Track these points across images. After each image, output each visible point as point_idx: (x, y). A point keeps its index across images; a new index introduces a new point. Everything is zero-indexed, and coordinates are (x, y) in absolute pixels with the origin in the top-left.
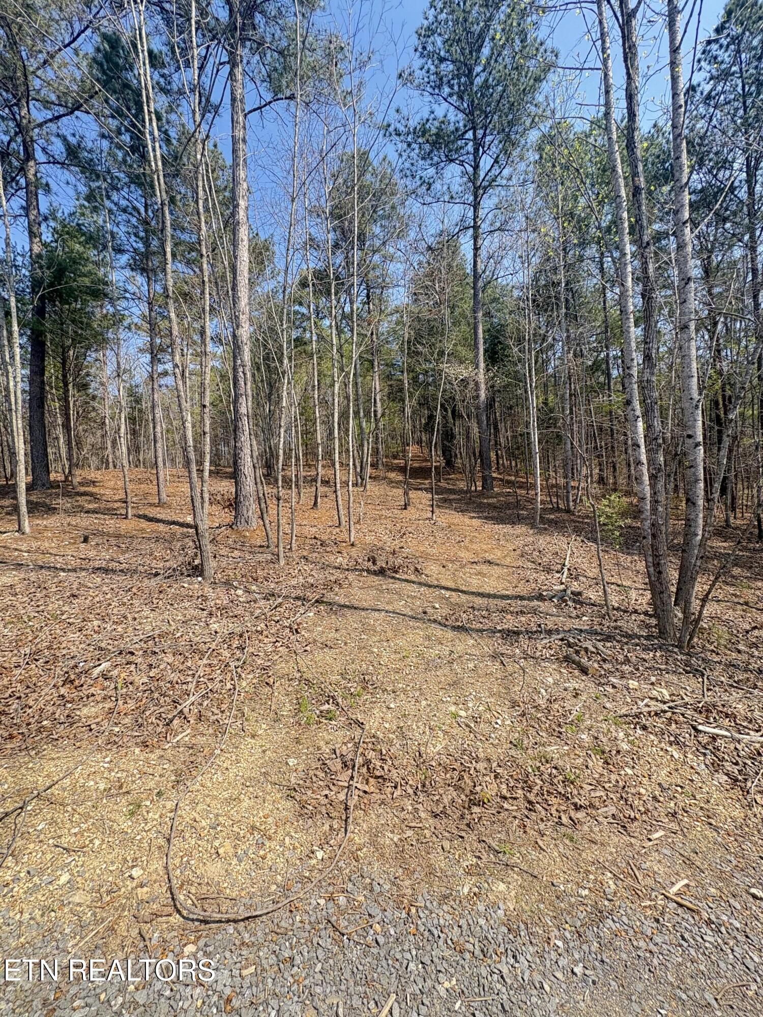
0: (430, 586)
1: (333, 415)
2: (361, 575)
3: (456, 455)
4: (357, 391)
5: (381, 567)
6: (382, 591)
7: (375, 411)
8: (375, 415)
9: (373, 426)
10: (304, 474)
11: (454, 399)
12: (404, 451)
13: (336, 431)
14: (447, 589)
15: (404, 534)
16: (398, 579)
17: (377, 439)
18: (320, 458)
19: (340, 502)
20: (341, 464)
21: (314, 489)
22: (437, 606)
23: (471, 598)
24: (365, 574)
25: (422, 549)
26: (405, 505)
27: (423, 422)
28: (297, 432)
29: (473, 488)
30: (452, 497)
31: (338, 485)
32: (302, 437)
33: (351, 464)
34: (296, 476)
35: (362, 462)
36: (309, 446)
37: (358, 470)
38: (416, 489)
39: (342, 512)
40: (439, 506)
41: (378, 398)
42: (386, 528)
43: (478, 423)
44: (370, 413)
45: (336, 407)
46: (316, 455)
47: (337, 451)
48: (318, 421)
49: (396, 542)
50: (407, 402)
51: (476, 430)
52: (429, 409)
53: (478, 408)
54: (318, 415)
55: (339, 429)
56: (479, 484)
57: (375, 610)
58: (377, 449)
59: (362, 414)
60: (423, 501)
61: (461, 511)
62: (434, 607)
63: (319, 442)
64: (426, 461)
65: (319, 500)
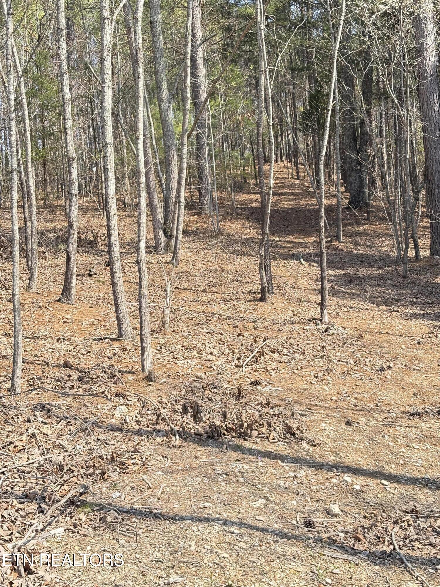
0: (319, 466)
1: (101, 94)
2: (168, 444)
3: (373, 182)
4: (153, 41)
5: (212, 426)
6: (214, 478)
7: (195, 86)
8: (195, 96)
9: (190, 118)
10: (38, 225)
11: (367, 58)
12: (259, 175)
13: (109, 131)
14: (356, 471)
15: (262, 354)
16: (250, 451)
17: (199, 147)
18: (75, 190)
19: (121, 287)
20: (123, 205)
21: (63, 258)
22: (336, 509)
23: (410, 490)
24: (177, 441)
25: (299, 385)
26: (263, 291)
27: (301, 108)
28: (22, 133)
29: (411, 253)
30: (363, 272)
31: (116, 250)
32: (35, 145)
33: (143, 201)
34: (23, 230)
35: (166, 200)
36: (49, 166)
37: (160, 216)
38: (284, 257)
39: (125, 308)
40: (335, 293)
41: (200, 56)
42: (222, 342)
43: (420, 109)
44: (183, 90)
45: (108, 77)
46: (66, 183)
47: (111, 175)
48: (69, 108)
49: (245, 370)
50: (263, 65)
51: (417, 125)
52: (312, 79)
53: (420, 75)
54: (67, 95)
55: (116, 127)
56: (425, 243)
57: (200, 520)
58: (201, 170)
59: (165, 93)
60: (302, 283)
61: (386, 303)
62: (329, 513)
63: (72, 153)
64: (308, 194)
65: (74, 282)
